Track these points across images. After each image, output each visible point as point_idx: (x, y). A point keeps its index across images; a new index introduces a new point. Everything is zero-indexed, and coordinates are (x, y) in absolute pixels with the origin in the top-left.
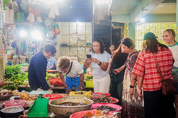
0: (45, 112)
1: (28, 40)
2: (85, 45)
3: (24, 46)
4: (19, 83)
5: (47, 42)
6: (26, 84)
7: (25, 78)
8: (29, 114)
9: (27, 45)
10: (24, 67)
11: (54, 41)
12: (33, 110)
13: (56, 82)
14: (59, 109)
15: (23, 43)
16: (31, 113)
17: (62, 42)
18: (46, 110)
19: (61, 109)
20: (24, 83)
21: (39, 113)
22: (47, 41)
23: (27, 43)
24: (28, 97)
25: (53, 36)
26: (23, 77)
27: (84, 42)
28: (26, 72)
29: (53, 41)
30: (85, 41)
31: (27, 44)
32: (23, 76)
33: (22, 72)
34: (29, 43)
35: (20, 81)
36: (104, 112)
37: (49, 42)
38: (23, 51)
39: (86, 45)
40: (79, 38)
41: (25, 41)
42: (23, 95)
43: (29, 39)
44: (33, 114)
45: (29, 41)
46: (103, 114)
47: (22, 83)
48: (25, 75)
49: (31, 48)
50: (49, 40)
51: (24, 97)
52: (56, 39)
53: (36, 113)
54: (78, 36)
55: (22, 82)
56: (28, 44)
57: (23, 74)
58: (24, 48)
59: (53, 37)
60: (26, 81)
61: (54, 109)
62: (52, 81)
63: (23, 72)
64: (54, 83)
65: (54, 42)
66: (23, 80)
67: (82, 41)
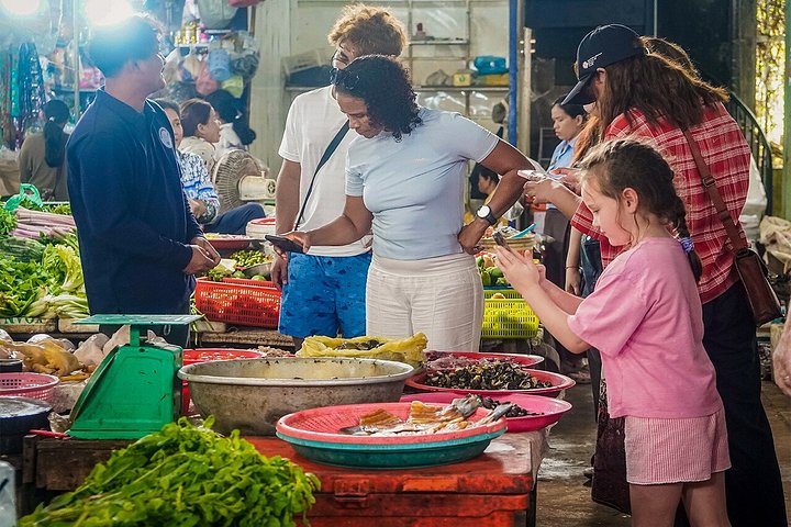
0: (160, 414)
1: (49, 36)
2: (468, 76)
3: (20, 79)
4: (8, 305)
5: (185, 51)
6: (50, 314)
7: (44, 279)
8: (81, 423)
9: (45, 76)
10: (34, 213)
11: (239, 46)
12: (99, 403)
13: (235, 303)
14: (230, 395)
15: (16, 57)
16: (90, 418)
17: (294, 54)
18: (167, 405)
19: (240, 394)
20: (37, 307)
21: (129, 421)
22: (186, 43)
23: (44, 62)
24: (71, 364)
25: (229, 13)
26: (29, 271)
27: (460, 53)
28: (48, 242)
29: (228, 45)
30: (467, 45)
31: (44, 67)
32: (31, 265)
33: (22, 243)
34: (59, 58)
35: (12, 298)
36: (454, 410)
37: (199, 51)
38: (20, 119)
39: (474, 75)
40: (420, 27)
41: (33, 47)
42: (38, 355)
43: (55, 30)
44: (101, 423)
45: (61, 45)
46: (449, 417)
47: (28, 309)
48: (40, 259)
49: (76, 97)
50: (201, 42)
51: (45, 363)
52: (252, 34)
53: (114, 421)
54: (417, 11)
55: (26, 303)
56: (51, 69)
57: (26, 256)
58: (21, 94)
59: (233, 15)
60: (49, 298)
61: (208, 396)
62: (214, 296)
63: (29, 241)
64: (227, 310)
65: (235, 55)
66: (29, 292)
67: (445, 45)
